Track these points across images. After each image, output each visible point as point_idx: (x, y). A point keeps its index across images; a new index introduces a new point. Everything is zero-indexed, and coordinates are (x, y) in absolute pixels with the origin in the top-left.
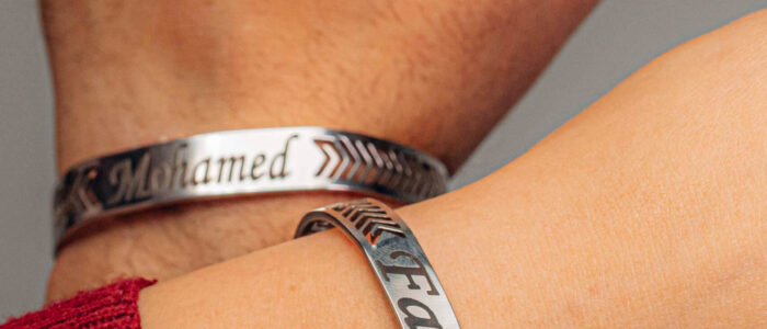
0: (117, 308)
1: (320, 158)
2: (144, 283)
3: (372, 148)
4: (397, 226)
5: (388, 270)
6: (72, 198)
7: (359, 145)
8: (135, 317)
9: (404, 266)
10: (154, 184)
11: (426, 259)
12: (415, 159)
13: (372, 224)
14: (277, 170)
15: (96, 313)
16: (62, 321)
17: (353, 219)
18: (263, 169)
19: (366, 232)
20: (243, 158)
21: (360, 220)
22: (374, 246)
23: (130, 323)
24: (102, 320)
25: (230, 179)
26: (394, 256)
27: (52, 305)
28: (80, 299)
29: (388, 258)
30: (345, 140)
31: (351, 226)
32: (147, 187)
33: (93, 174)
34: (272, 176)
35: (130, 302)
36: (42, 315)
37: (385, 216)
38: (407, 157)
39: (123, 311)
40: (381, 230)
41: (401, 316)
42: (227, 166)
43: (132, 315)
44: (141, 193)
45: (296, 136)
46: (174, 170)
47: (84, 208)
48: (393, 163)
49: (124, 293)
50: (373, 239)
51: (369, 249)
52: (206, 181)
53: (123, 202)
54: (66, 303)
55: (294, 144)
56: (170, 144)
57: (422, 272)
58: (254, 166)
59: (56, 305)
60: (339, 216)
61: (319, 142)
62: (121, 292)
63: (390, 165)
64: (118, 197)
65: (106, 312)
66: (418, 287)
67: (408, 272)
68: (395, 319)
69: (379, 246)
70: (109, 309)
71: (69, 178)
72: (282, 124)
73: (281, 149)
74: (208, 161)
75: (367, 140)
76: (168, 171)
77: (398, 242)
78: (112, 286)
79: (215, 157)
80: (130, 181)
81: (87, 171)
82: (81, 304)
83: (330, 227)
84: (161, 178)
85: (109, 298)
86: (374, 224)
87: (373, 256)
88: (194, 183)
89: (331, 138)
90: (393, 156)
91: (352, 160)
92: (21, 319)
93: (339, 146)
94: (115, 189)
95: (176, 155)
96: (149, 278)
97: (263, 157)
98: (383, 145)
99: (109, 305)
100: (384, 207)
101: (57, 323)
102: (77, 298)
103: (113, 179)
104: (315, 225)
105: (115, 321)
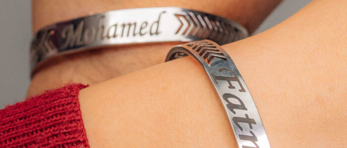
0: (67, 99)
1: (178, 24)
2: (82, 87)
3: (206, 19)
4: (222, 54)
5: (218, 78)
6: (40, 45)
7: (199, 17)
8: (77, 104)
9: (226, 76)
10: (86, 37)
11: (238, 72)
12: (230, 26)
13: (208, 53)
14: (154, 30)
15: (55, 102)
16: (37, 107)
17: (198, 51)
18: (146, 30)
19: (205, 57)
20: (135, 24)
21: (202, 52)
22: (209, 65)
23: (74, 108)
24: (59, 106)
25: (128, 35)
26: (220, 71)
27: (31, 98)
28: (47, 95)
29: (217, 72)
30: (192, 14)
31: (196, 54)
32: (82, 39)
33: (52, 33)
34: (151, 34)
35: (75, 96)
36: (25, 103)
37: (215, 49)
38: (225, 24)
39: (70, 101)
40: (214, 56)
41: (225, 103)
42: (127, 28)
43: (75, 103)
44: (79, 43)
45: (164, 12)
46: (97, 30)
47: (47, 51)
48: (218, 27)
49: (71, 91)
50: (209, 61)
51: (207, 66)
52: (115, 36)
53: (69, 48)
54: (39, 97)
55: (163, 16)
56: (95, 16)
57: (236, 79)
58: (141, 28)
59: (33, 98)
60: (190, 49)
61: (177, 16)
62: (69, 91)
63: (216, 29)
64: (66, 45)
65: (61, 102)
66: (234, 88)
67: (228, 79)
68: (221, 105)
69: (211, 65)
70: (63, 100)
71: (39, 35)
72: (157, 5)
73: (156, 19)
74: (116, 25)
75: (204, 15)
76: (94, 31)
77: (222, 62)
78: (64, 88)
79: (120, 23)
80: (73, 36)
81: (49, 31)
82: (47, 97)
83: (186, 55)
84: (90, 34)
85: (62, 94)
86: (210, 53)
87: (209, 71)
88: (108, 37)
89: (184, 13)
90: (218, 23)
91: (195, 25)
92: (13, 106)
93: (188, 17)
94: (64, 40)
95: (98, 22)
96: (85, 84)
97: (146, 23)
98: (212, 18)
99: (62, 98)
100: (215, 44)
101: (34, 108)
102: (44, 94)
103: (63, 35)
104: (177, 54)
105: (66, 106)
